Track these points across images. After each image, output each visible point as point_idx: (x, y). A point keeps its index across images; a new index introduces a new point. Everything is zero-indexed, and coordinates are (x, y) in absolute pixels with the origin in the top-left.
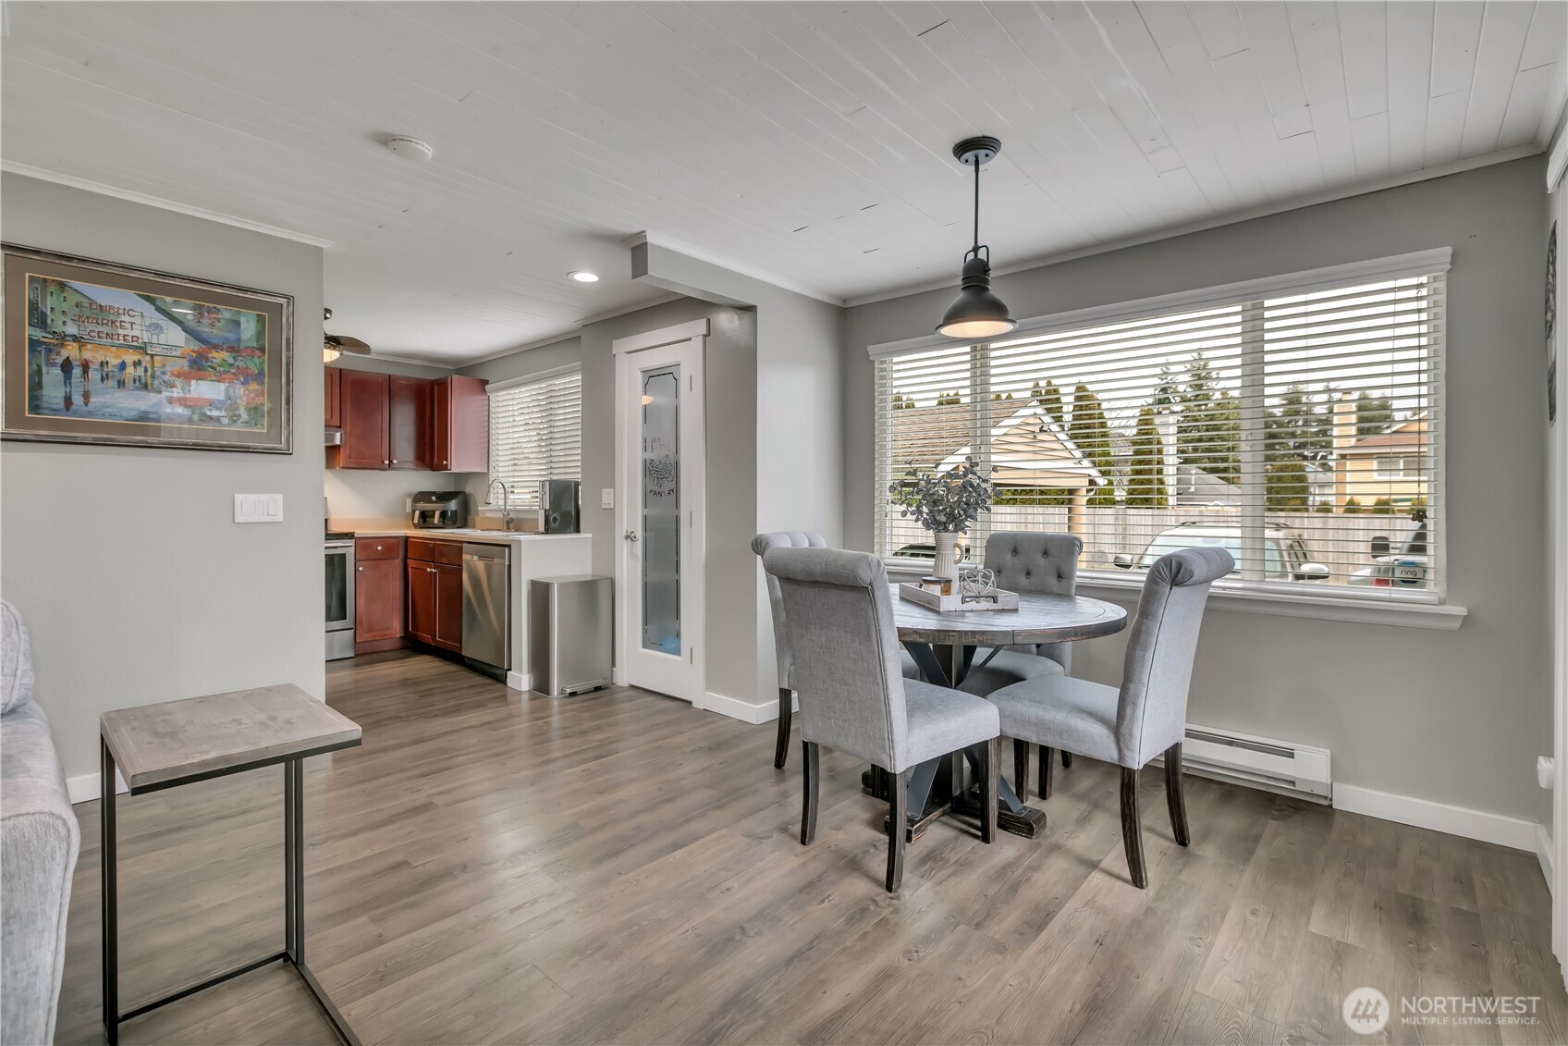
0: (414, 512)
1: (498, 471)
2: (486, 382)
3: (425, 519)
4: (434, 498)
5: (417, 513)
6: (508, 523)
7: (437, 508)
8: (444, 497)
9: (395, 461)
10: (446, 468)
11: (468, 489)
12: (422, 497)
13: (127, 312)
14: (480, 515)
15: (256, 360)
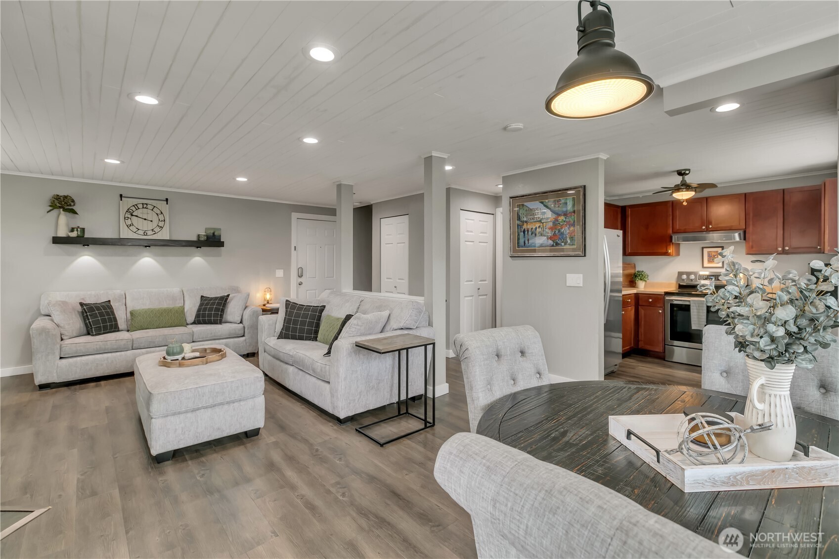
13: (537, 209)
15: (573, 217)
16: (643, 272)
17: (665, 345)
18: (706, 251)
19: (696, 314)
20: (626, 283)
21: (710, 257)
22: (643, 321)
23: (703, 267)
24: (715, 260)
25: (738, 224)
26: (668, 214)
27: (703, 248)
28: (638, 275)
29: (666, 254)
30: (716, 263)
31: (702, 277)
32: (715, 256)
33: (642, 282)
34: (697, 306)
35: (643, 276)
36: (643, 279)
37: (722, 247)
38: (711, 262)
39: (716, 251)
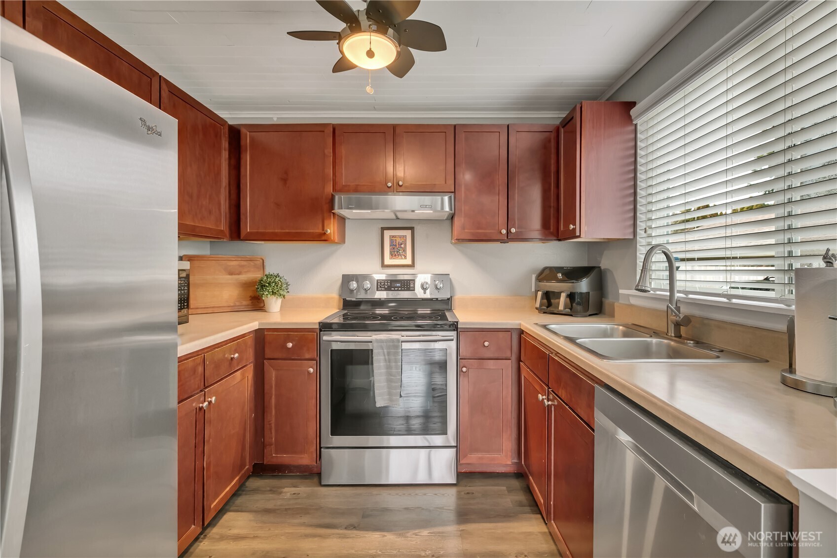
0: (535, 293)
1: (650, 236)
2: (633, 104)
3: (548, 304)
4: (560, 275)
5: (540, 294)
6: (677, 325)
7: (563, 288)
8: (573, 274)
9: (513, 230)
10: (573, 235)
11: (604, 264)
12: (547, 274)
14: (621, 301)
16: (278, 276)
17: (320, 448)
18: (387, 234)
19: (383, 371)
20: (245, 303)
21: (394, 247)
22: (273, 397)
23: (383, 266)
24: (400, 252)
25: (444, 183)
26: (326, 151)
27: (383, 229)
28: (267, 284)
29: (321, 237)
30: (403, 258)
31: (382, 284)
32: (401, 244)
33: (276, 300)
34: (386, 353)
35: (277, 286)
36: (278, 291)
37: (412, 229)
38: (395, 256)
39: (404, 236)
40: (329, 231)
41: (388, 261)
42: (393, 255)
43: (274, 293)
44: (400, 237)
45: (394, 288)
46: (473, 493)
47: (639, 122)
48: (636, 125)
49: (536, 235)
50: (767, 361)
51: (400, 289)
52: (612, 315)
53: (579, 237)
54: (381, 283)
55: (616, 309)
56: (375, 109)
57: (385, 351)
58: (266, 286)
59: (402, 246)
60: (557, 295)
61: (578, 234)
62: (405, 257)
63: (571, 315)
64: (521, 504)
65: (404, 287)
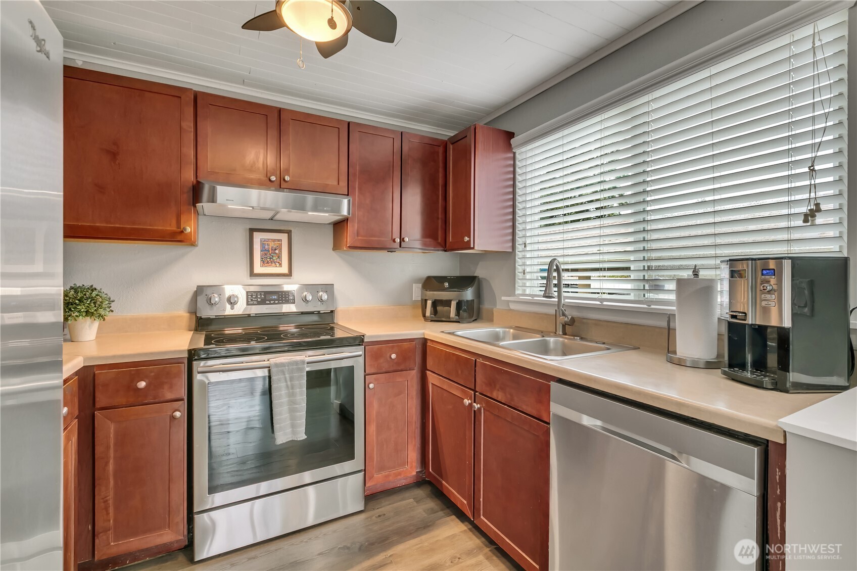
0: (425, 302)
2: (511, 135)
3: (440, 311)
4: (446, 284)
5: (429, 303)
6: (565, 326)
7: (451, 296)
8: (458, 283)
9: (407, 239)
10: (467, 246)
12: (431, 283)
18: (258, 237)
21: (266, 252)
22: (111, 461)
23: (252, 274)
24: (274, 258)
25: (336, 183)
26: (184, 125)
27: (252, 231)
28: (77, 301)
29: (177, 237)
30: (278, 265)
31: (254, 296)
32: (276, 249)
33: (92, 323)
34: (288, 379)
35: (95, 303)
36: (96, 310)
37: (289, 233)
38: (268, 263)
39: (279, 240)
40: (188, 230)
41: (258, 269)
42: (265, 262)
43: (88, 313)
44: (274, 240)
45: (270, 300)
46: (385, 514)
47: (518, 151)
48: (514, 153)
49: (418, 244)
50: (639, 348)
51: (276, 302)
52: (490, 320)
53: (473, 248)
54: (252, 296)
55: (495, 314)
56: (243, 83)
57: (287, 376)
58: (75, 304)
59: (277, 251)
60: (448, 303)
61: (472, 246)
62: (280, 265)
63: (459, 322)
64: (433, 511)
65: (282, 300)
